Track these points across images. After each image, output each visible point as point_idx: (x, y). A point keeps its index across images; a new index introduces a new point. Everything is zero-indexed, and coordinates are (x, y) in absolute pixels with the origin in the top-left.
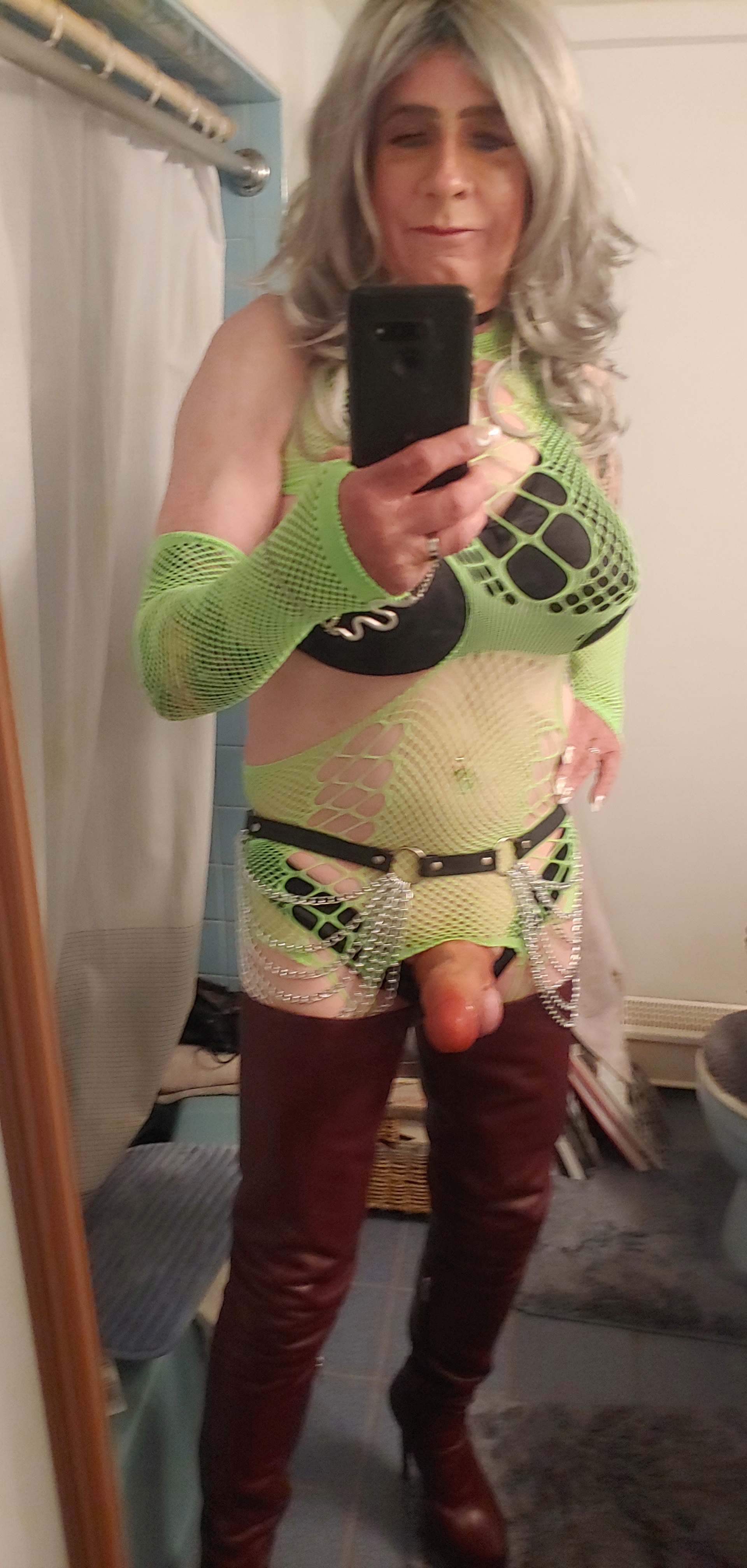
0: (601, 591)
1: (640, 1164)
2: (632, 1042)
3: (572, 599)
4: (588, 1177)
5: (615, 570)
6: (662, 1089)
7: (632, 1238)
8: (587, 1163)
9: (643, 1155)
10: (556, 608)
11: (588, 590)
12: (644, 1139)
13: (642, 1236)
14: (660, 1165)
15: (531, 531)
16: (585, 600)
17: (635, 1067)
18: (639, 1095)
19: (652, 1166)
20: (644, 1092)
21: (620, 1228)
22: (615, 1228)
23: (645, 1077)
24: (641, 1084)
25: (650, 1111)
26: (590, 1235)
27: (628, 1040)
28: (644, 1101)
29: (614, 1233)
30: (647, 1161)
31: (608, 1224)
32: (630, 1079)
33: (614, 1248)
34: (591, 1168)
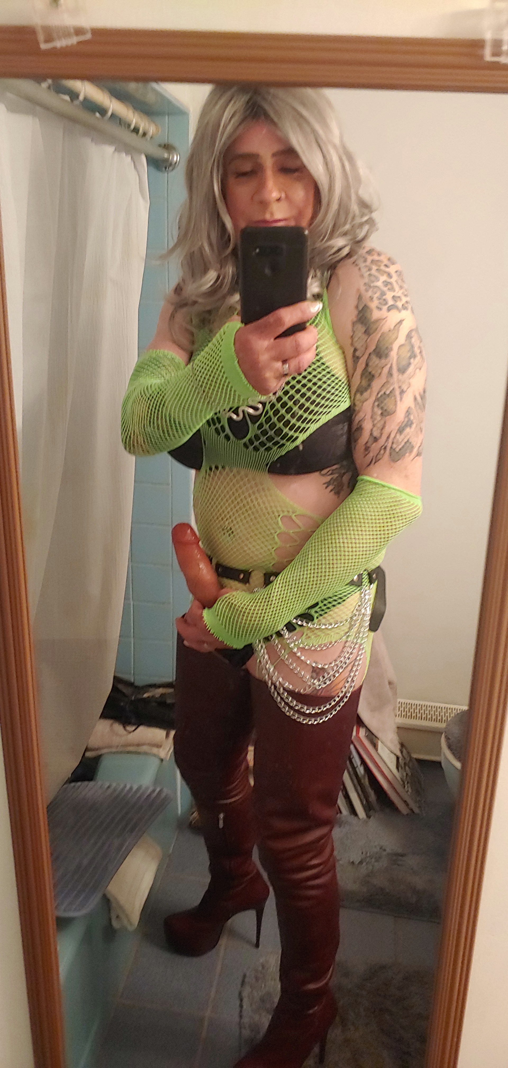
1: (404, 810)
2: (401, 729)
4: (368, 816)
7: (396, 858)
8: (368, 808)
9: (406, 802)
12: (407, 792)
13: (403, 855)
14: (416, 810)
17: (402, 745)
18: (405, 764)
19: (411, 810)
20: (407, 762)
21: (388, 850)
22: (385, 850)
23: (408, 753)
24: (406, 756)
25: (410, 774)
26: (368, 854)
27: (398, 728)
28: (407, 768)
29: (385, 853)
30: (408, 808)
31: (381, 848)
32: (399, 753)
33: (384, 863)
34: (372, 811)
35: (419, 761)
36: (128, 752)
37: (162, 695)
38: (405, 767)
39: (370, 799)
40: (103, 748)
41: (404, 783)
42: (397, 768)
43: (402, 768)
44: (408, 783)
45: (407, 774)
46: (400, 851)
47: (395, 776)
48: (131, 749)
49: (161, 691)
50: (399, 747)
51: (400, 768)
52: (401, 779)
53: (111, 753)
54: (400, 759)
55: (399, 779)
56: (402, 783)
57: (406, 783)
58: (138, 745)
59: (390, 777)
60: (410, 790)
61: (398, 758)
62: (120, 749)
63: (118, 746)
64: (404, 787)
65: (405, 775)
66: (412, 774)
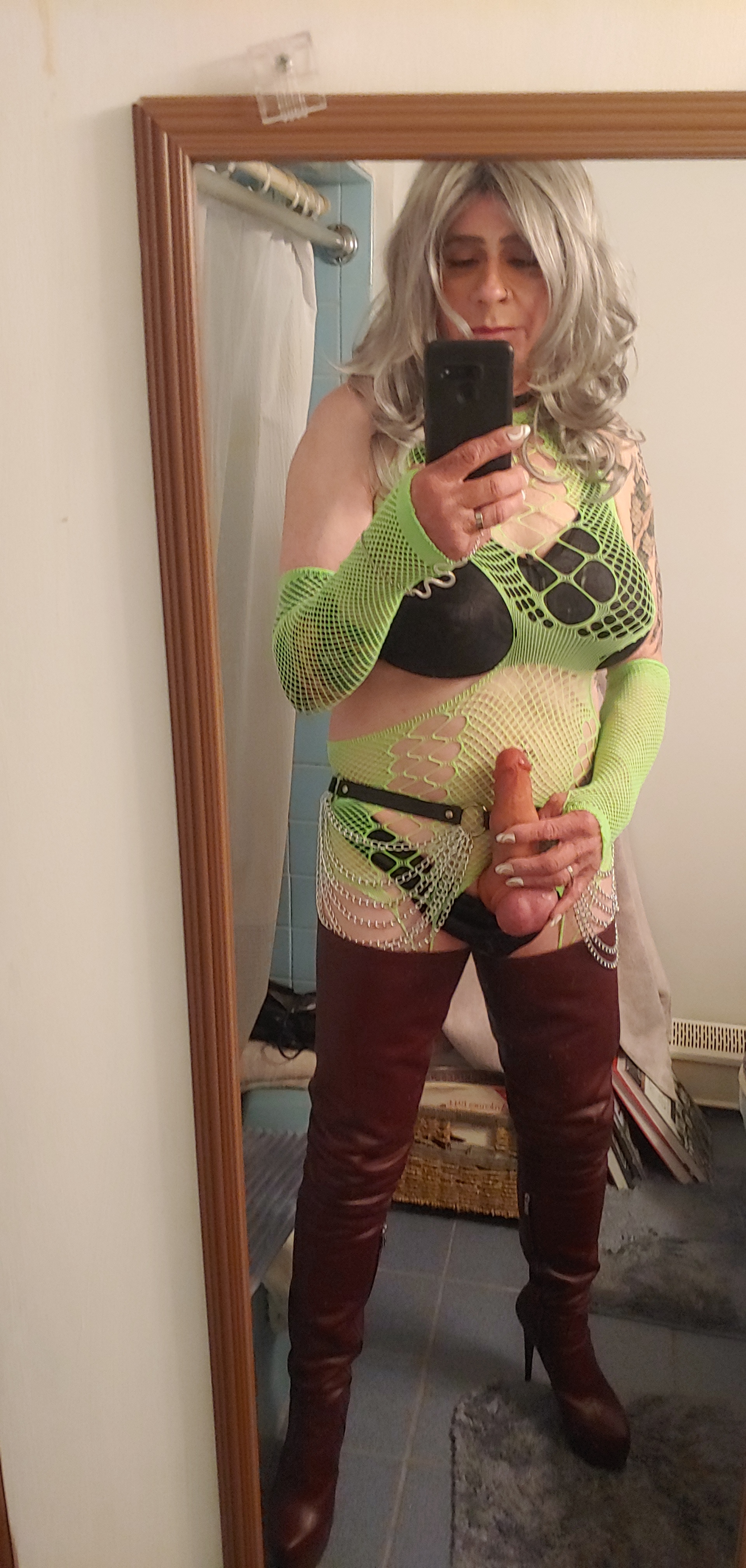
0: (619, 621)
1: (683, 1177)
2: (677, 1062)
3: (596, 626)
4: (631, 1186)
5: (632, 605)
6: (704, 1109)
7: (672, 1245)
8: (630, 1174)
9: (686, 1167)
10: (583, 632)
11: (609, 620)
12: (687, 1152)
13: (682, 1242)
14: (701, 1178)
15: (568, 572)
16: (607, 628)
17: (679, 1085)
18: (684, 1111)
19: (694, 1178)
20: (687, 1110)
21: (661, 1234)
22: (656, 1234)
23: (688, 1096)
24: (685, 1102)
25: (691, 1126)
26: (632, 1239)
27: (673, 1060)
28: (687, 1117)
29: (655, 1239)
30: (690, 1175)
31: (650, 1230)
32: (674, 1097)
33: (655, 1252)
34: (636, 1179)
36: (288, 1088)
38: (684, 1116)
39: (634, 1161)
40: (251, 1081)
41: (682, 1138)
42: (673, 1117)
43: (679, 1117)
44: (688, 1138)
45: (687, 1126)
46: (678, 1235)
47: (671, 1130)
48: (291, 1082)
50: (674, 1086)
51: (676, 1118)
52: (678, 1132)
53: (264, 1088)
54: (677, 1105)
55: (676, 1133)
56: (680, 1139)
57: (686, 1138)
58: (301, 1077)
59: (662, 1130)
60: (691, 1148)
61: (673, 1102)
62: (276, 1083)
63: (271, 1080)
64: (683, 1145)
65: (684, 1127)
66: (694, 1127)
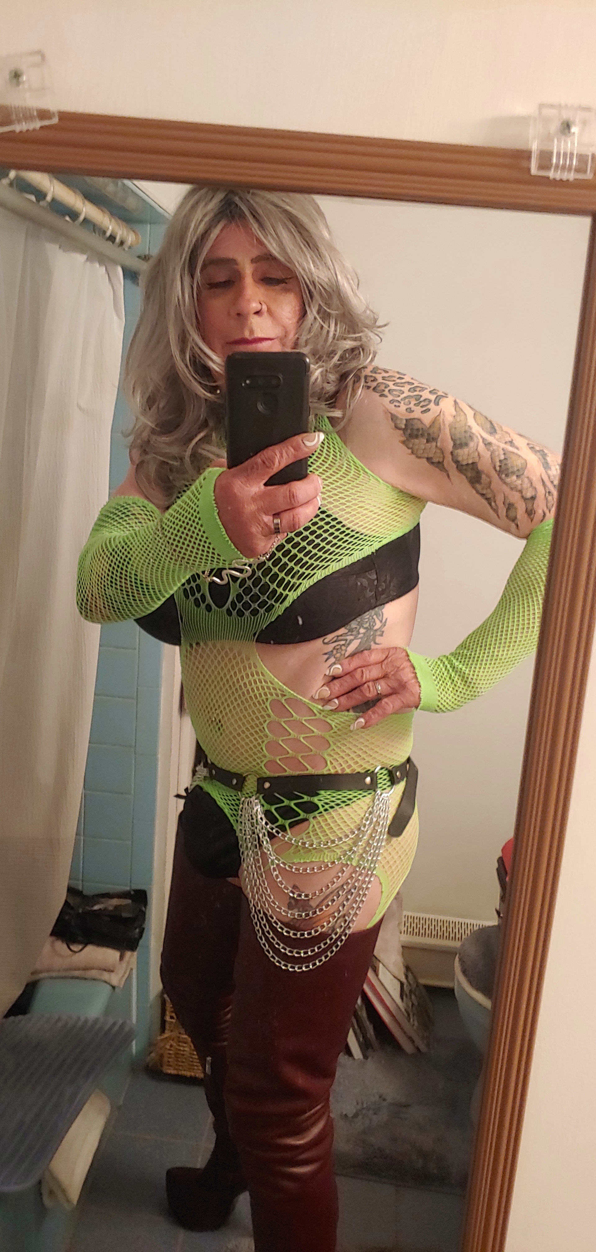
1: (408, 1048)
2: (406, 949)
4: (365, 1057)
7: (398, 1109)
8: (365, 1046)
9: (410, 1039)
12: (412, 1026)
13: (407, 1106)
14: (423, 1048)
17: (408, 968)
18: (411, 991)
19: (418, 1049)
20: (413, 989)
21: (389, 1100)
22: (385, 1100)
23: (415, 977)
24: (411, 982)
25: (416, 1003)
26: (364, 1104)
27: (403, 947)
28: (413, 997)
29: (385, 1103)
30: (414, 1045)
31: (380, 1096)
32: (403, 979)
33: (384, 1115)
34: (370, 1050)
35: (427, 988)
36: (73, 978)
37: (116, 907)
38: (410, 996)
39: (368, 1036)
40: (41, 972)
41: (409, 1015)
42: (402, 997)
43: (406, 995)
44: (413, 1015)
45: (413, 1005)
46: (403, 1100)
47: (399, 1008)
48: (77, 973)
49: (115, 902)
50: (403, 970)
51: (404, 997)
52: (405, 1010)
53: (51, 978)
54: (405, 986)
55: (403, 1010)
56: (406, 1015)
57: (411, 1016)
58: (85, 969)
59: (392, 1009)
60: (416, 1023)
61: (402, 984)
62: (63, 974)
63: (59, 971)
64: (409, 1021)
65: (410, 1005)
66: (419, 1004)
